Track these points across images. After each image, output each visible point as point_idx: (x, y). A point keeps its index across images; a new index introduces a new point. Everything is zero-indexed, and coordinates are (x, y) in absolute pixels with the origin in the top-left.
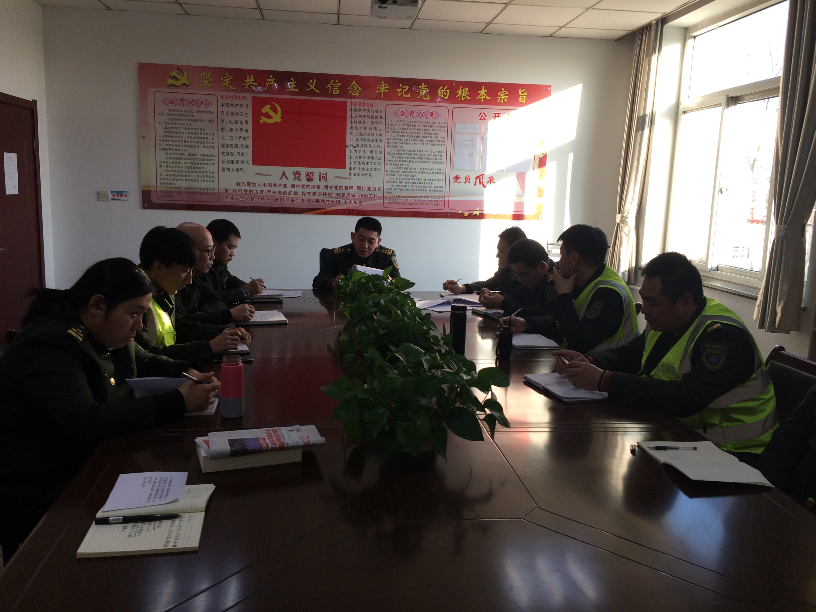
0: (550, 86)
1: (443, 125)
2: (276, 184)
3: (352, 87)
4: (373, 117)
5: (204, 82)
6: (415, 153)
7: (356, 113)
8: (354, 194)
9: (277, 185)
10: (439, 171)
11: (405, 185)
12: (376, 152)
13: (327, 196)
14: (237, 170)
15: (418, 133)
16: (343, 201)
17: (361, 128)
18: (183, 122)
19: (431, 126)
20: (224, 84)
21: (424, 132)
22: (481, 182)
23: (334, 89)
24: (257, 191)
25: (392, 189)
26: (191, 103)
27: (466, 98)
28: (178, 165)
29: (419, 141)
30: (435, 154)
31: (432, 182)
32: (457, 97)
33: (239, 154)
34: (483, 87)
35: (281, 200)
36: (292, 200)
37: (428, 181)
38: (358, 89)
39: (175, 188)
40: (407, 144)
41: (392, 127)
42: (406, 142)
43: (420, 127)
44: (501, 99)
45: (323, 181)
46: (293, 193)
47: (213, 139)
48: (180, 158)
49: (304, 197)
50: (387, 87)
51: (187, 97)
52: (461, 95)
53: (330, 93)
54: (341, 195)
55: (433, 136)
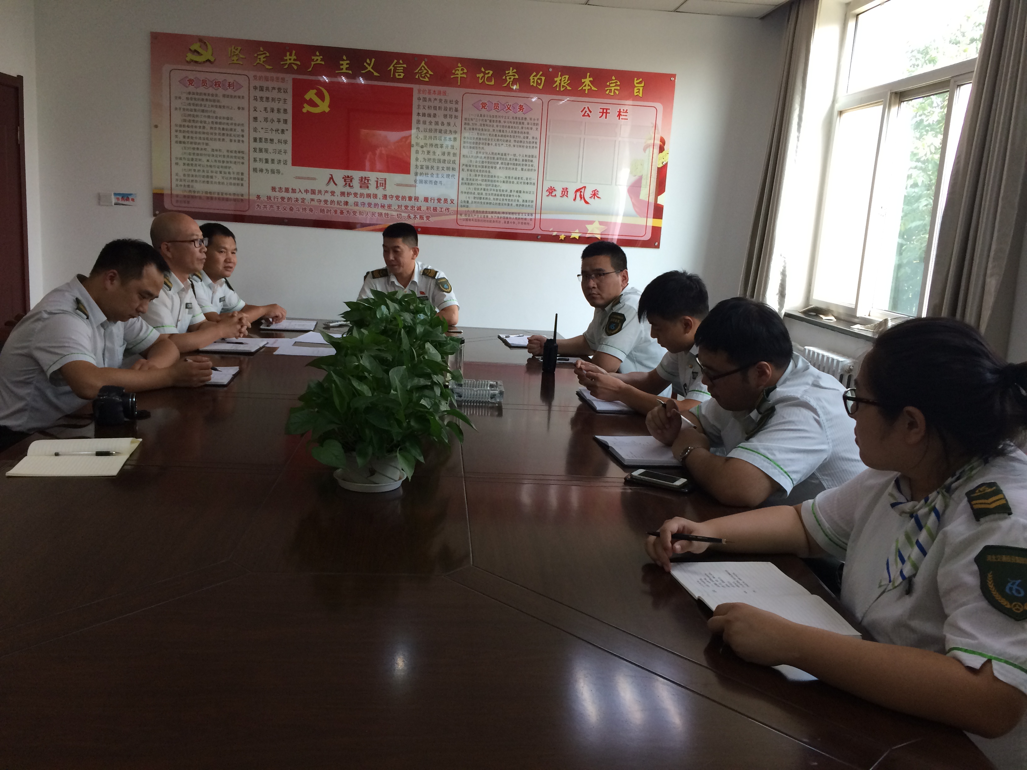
0: (674, 76)
1: (536, 122)
2: (321, 191)
3: (420, 70)
4: (446, 109)
5: (233, 59)
6: (499, 156)
7: (425, 103)
8: (420, 207)
9: (323, 192)
10: (529, 181)
11: (485, 197)
12: (449, 154)
13: (386, 208)
14: (273, 172)
15: (503, 131)
16: (406, 215)
17: (431, 123)
18: (205, 109)
19: (520, 123)
20: (258, 61)
21: (511, 130)
22: (582, 196)
23: (397, 71)
24: (297, 198)
25: (468, 202)
26: (215, 85)
27: (566, 87)
28: (198, 163)
29: (504, 141)
30: (525, 158)
31: (520, 194)
32: (554, 86)
33: (275, 151)
34: (588, 74)
35: (328, 210)
36: (342, 212)
37: (515, 194)
38: (427, 72)
39: (194, 192)
40: (489, 144)
41: (471, 122)
42: (487, 142)
43: (506, 124)
44: (611, 91)
45: (381, 188)
46: (343, 203)
47: (243, 131)
48: (201, 155)
49: (356, 208)
50: (465, 71)
51: (211, 77)
52: (560, 84)
53: (392, 76)
54: (403, 208)
55: (522, 136)
